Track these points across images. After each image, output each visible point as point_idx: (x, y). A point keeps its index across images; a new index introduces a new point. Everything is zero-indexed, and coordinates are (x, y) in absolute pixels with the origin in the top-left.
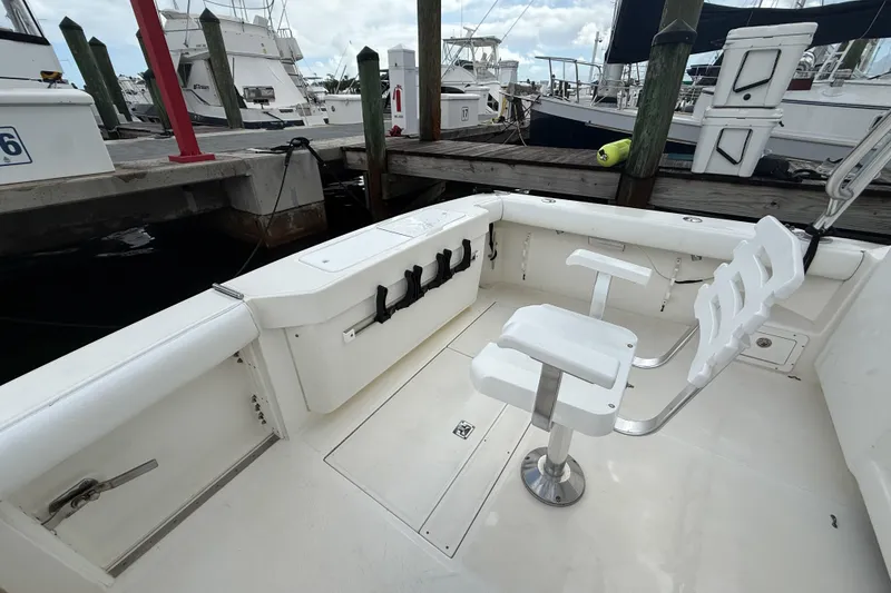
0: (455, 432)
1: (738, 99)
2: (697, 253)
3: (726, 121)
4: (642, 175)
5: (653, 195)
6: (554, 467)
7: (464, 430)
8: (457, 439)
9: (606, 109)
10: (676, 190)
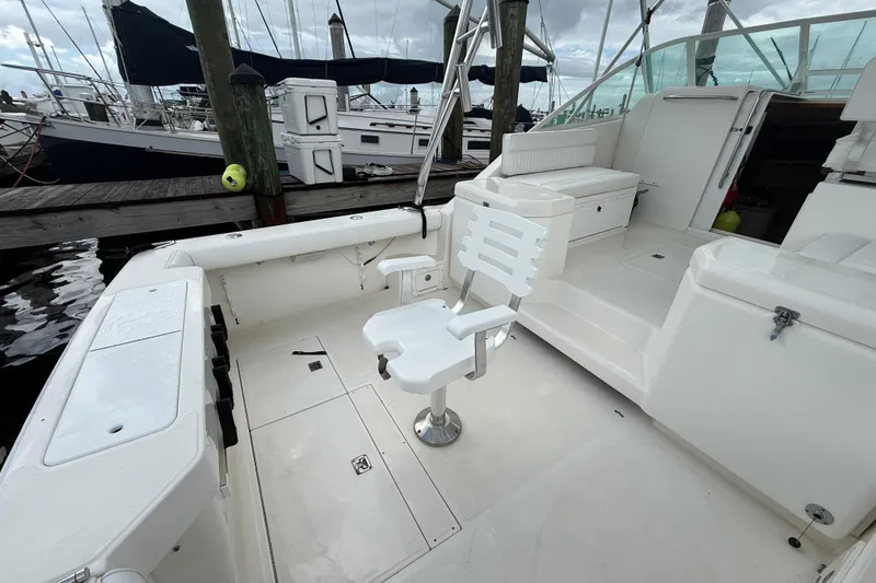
0: (358, 473)
1: (313, 129)
2: (371, 240)
3: (312, 145)
4: (274, 193)
5: (287, 207)
6: (438, 419)
7: (363, 464)
8: (368, 476)
9: (156, 133)
10: (300, 202)
